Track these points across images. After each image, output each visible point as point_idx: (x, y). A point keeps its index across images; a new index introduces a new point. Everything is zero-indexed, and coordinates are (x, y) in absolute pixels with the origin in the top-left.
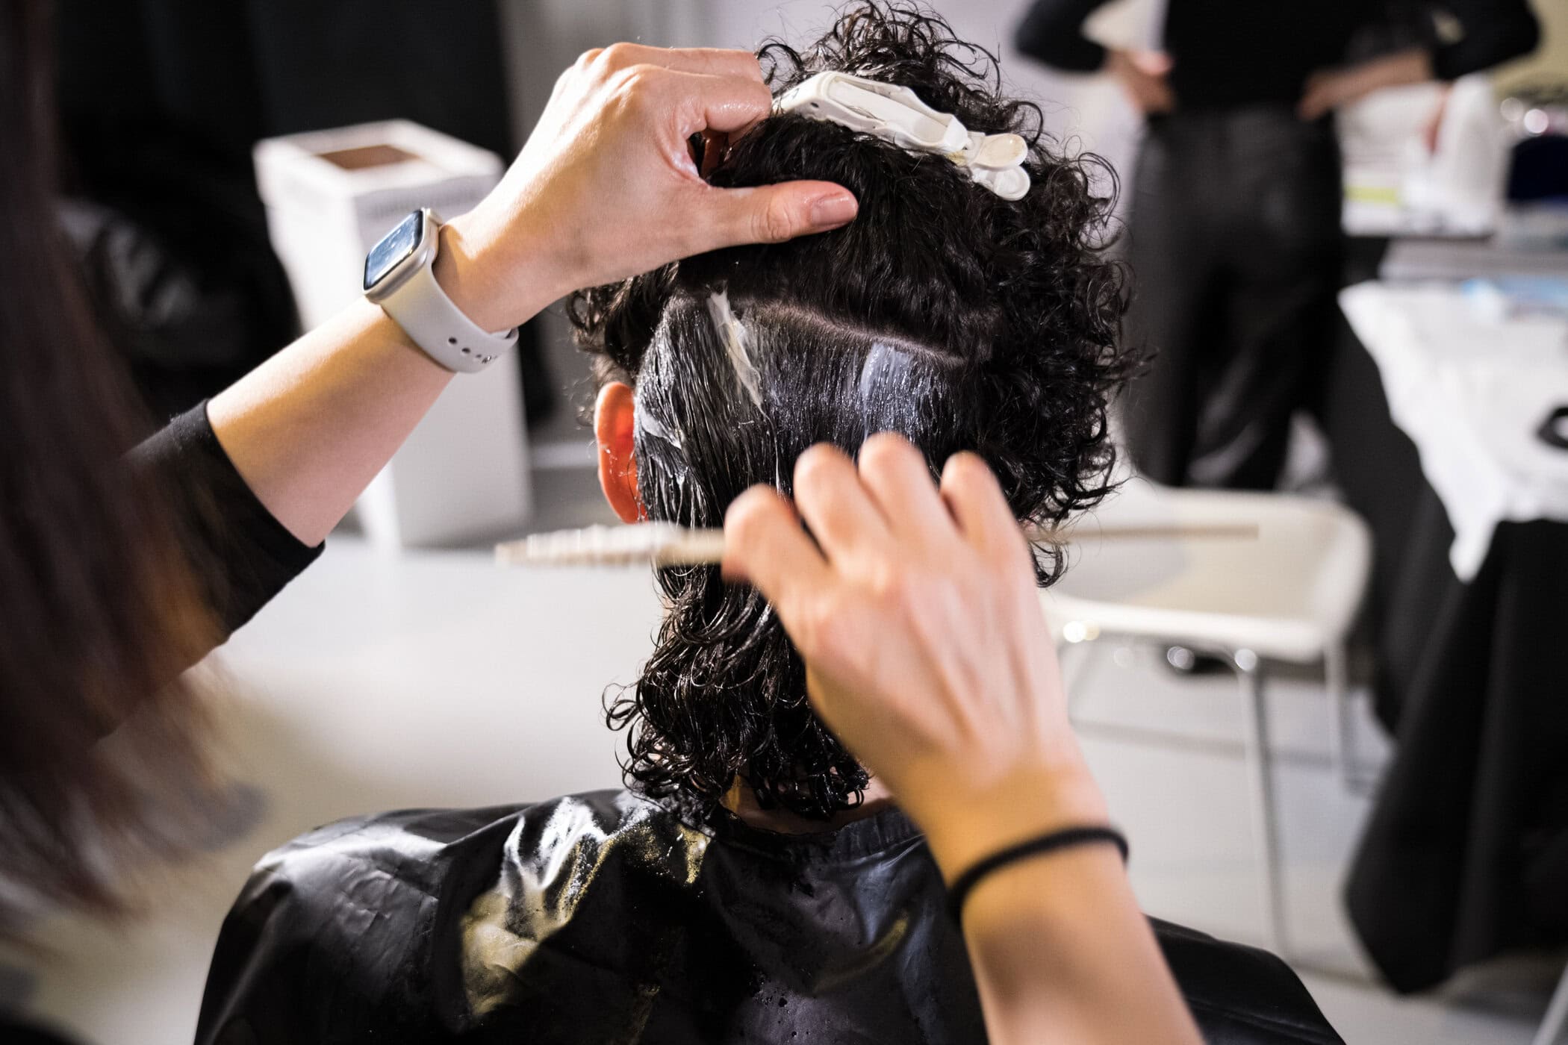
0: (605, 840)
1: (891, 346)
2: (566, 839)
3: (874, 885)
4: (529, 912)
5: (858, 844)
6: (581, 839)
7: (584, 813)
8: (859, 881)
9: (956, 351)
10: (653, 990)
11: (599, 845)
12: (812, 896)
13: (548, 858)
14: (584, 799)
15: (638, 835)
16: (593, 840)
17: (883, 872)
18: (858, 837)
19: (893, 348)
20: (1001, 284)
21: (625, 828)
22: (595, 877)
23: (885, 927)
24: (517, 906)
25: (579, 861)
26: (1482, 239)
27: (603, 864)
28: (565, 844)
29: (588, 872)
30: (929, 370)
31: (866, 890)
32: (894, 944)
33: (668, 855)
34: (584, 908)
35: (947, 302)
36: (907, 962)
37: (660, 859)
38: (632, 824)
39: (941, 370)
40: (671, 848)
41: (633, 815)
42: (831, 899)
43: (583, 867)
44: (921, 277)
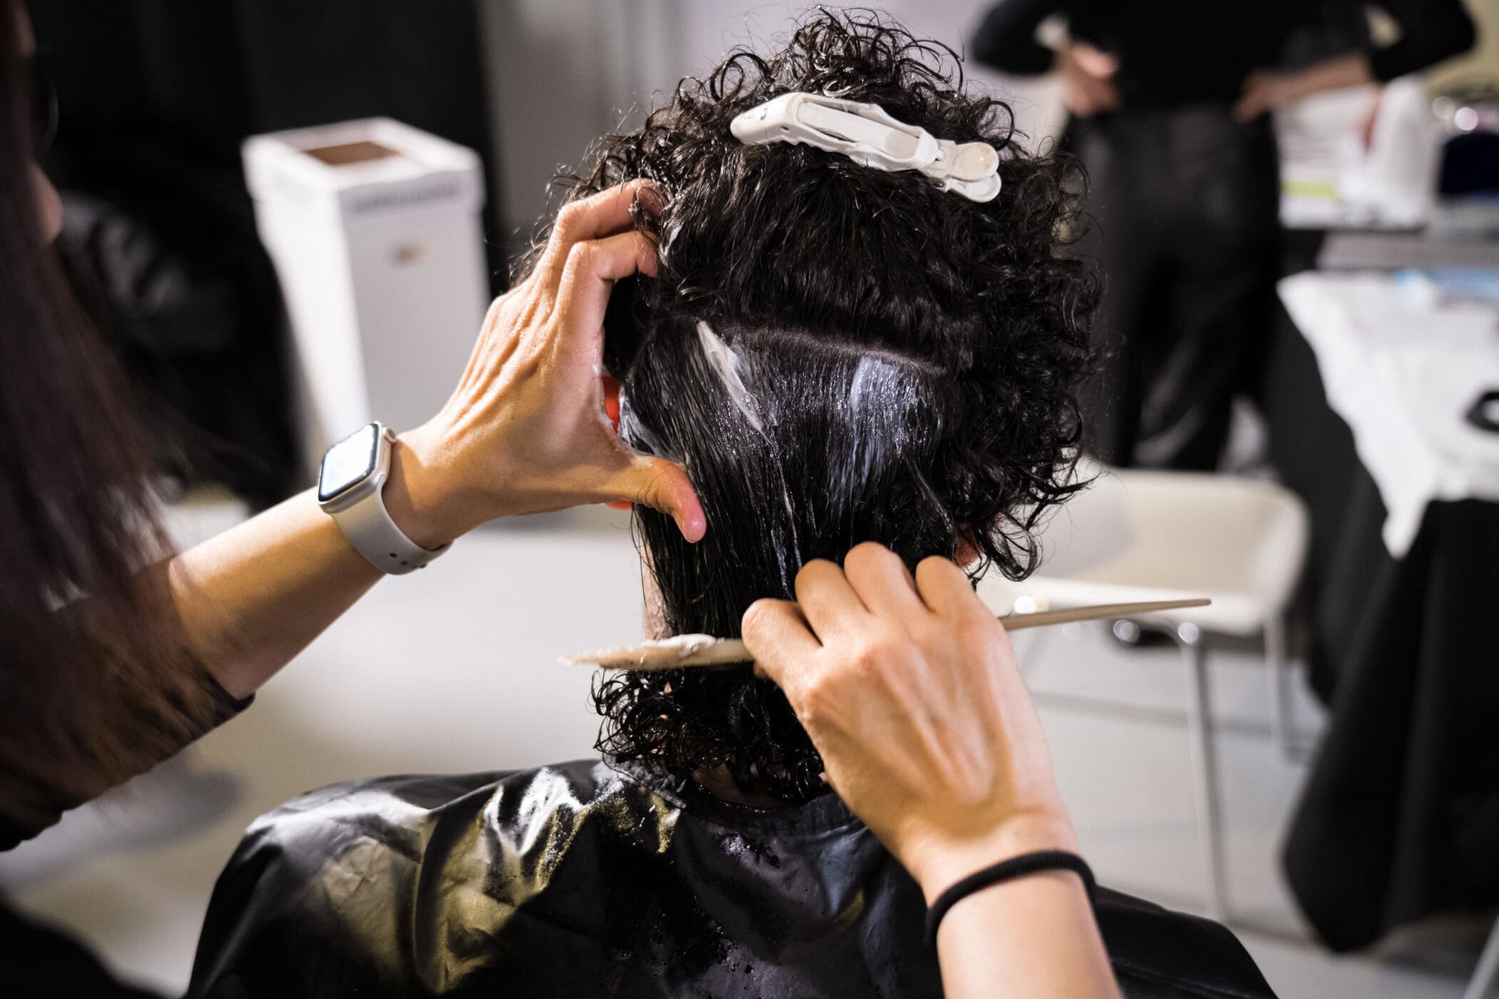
0: (580, 809)
1: (878, 359)
2: (543, 808)
3: (836, 857)
4: (507, 877)
5: (823, 818)
6: (557, 808)
7: (561, 784)
8: (823, 855)
9: (940, 362)
10: (625, 955)
11: (575, 815)
12: (778, 867)
13: (526, 826)
14: (560, 769)
15: (612, 805)
16: (569, 810)
17: (847, 845)
18: (823, 812)
19: (880, 361)
20: (980, 294)
21: (600, 798)
22: (571, 846)
23: (847, 900)
24: (497, 872)
25: (555, 829)
26: (1414, 232)
27: (578, 833)
28: (542, 812)
29: (564, 841)
30: (914, 381)
31: (830, 862)
32: (857, 913)
33: (641, 825)
34: (559, 874)
35: (933, 317)
36: (869, 932)
37: (633, 829)
38: (607, 795)
39: (925, 379)
40: (644, 818)
41: (608, 786)
42: (796, 872)
43: (559, 836)
44: (909, 297)
